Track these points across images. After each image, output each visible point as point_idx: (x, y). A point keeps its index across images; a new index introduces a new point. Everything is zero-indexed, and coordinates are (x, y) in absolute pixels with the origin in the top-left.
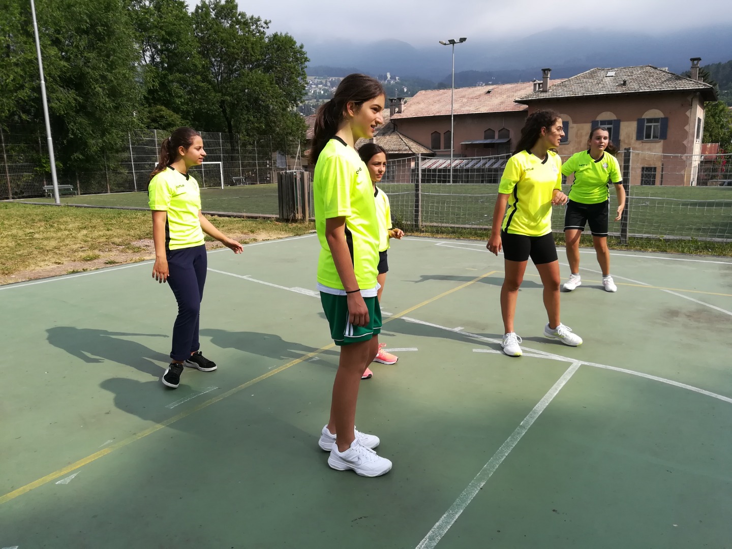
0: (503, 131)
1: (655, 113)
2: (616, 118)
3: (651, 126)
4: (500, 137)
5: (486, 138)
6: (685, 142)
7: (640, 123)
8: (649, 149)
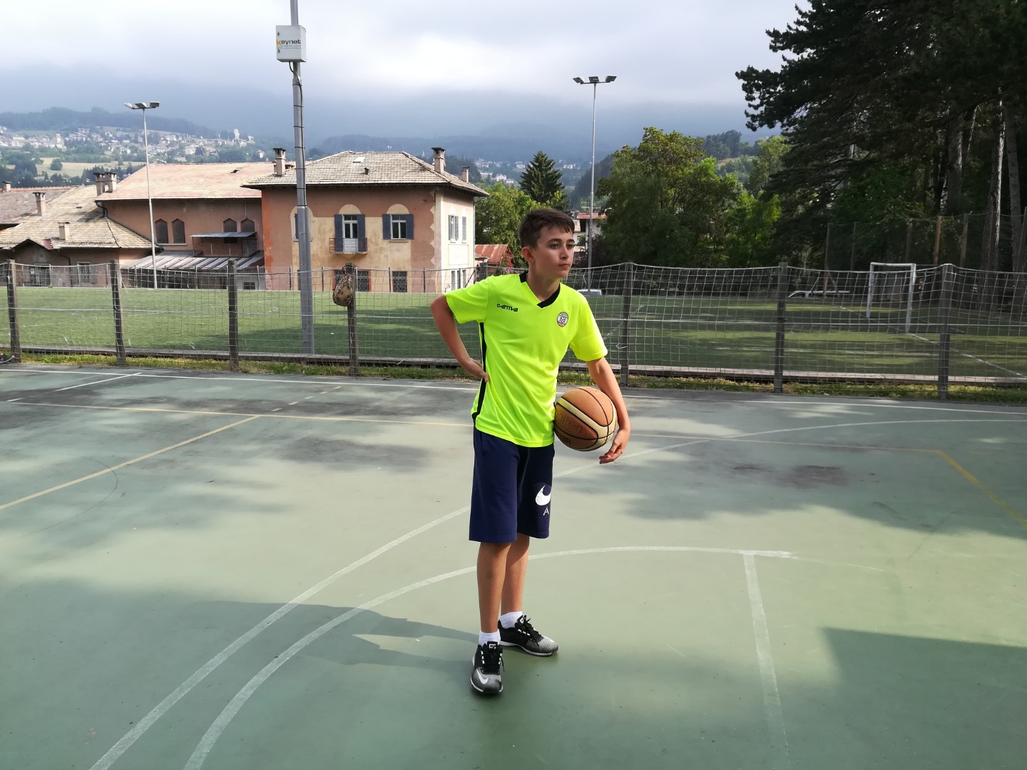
0: (247, 222)
1: (398, 209)
2: (360, 213)
3: (397, 223)
4: (244, 230)
5: (226, 231)
6: (432, 243)
7: (386, 219)
8: (398, 250)
